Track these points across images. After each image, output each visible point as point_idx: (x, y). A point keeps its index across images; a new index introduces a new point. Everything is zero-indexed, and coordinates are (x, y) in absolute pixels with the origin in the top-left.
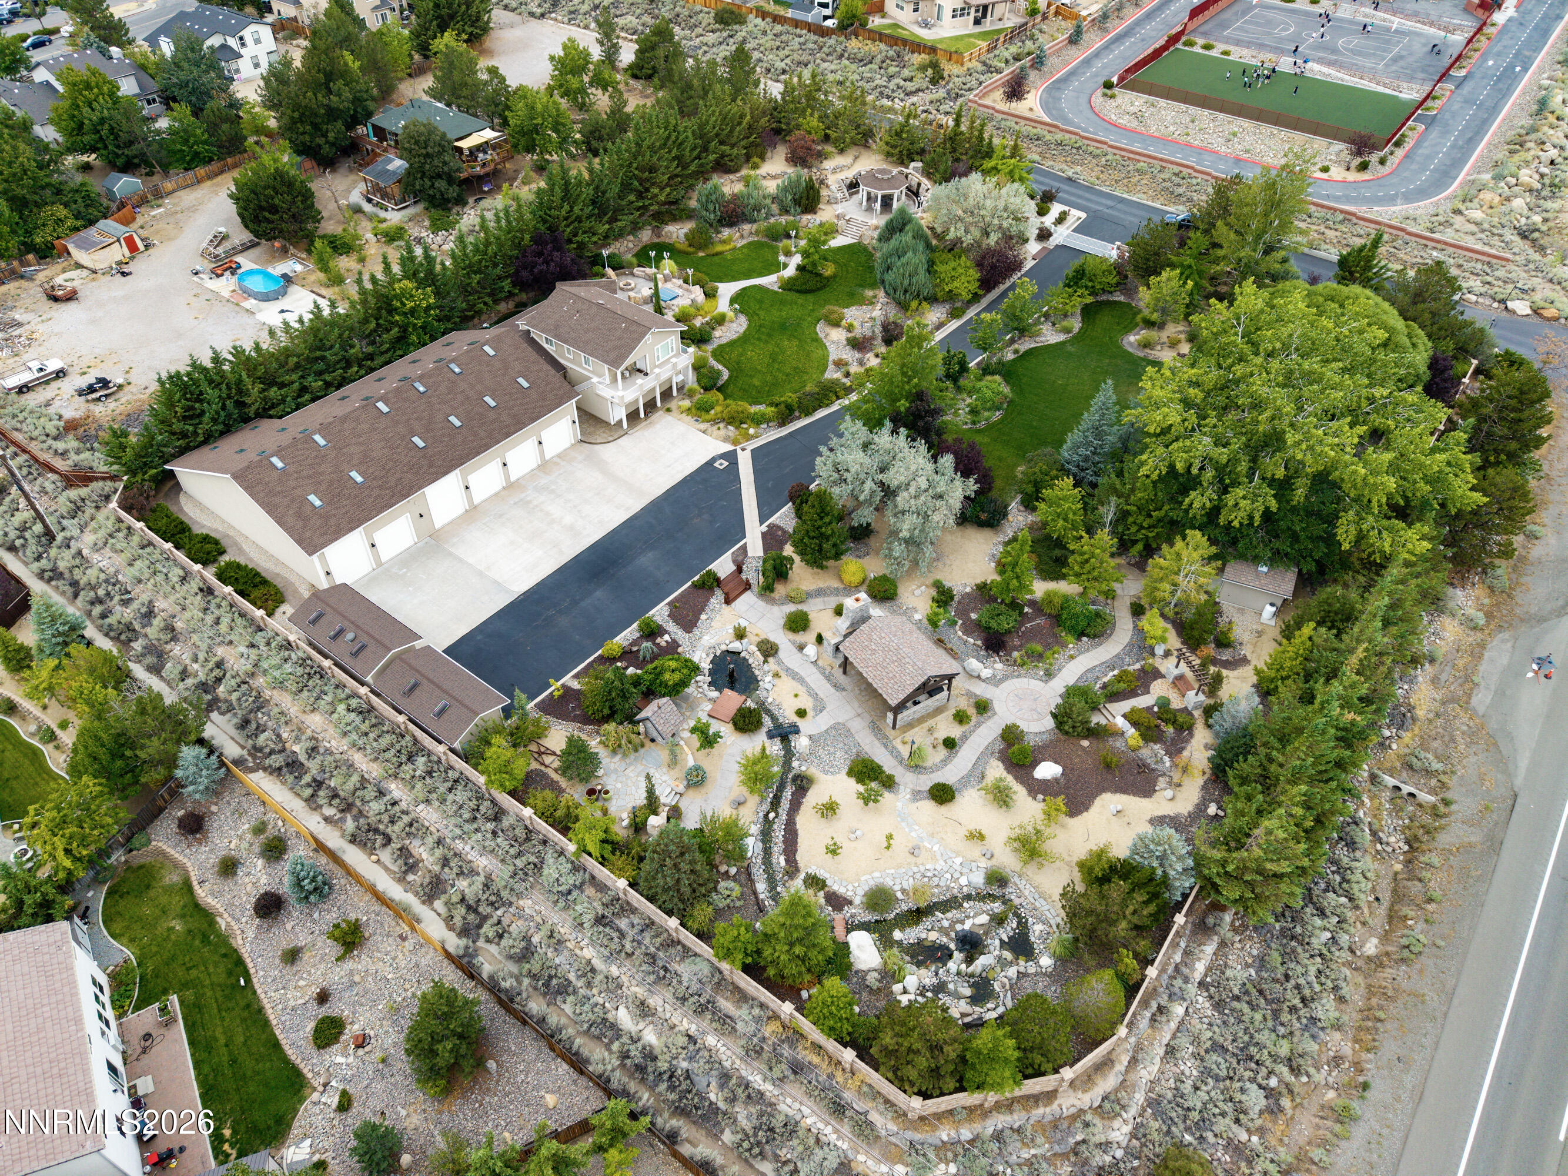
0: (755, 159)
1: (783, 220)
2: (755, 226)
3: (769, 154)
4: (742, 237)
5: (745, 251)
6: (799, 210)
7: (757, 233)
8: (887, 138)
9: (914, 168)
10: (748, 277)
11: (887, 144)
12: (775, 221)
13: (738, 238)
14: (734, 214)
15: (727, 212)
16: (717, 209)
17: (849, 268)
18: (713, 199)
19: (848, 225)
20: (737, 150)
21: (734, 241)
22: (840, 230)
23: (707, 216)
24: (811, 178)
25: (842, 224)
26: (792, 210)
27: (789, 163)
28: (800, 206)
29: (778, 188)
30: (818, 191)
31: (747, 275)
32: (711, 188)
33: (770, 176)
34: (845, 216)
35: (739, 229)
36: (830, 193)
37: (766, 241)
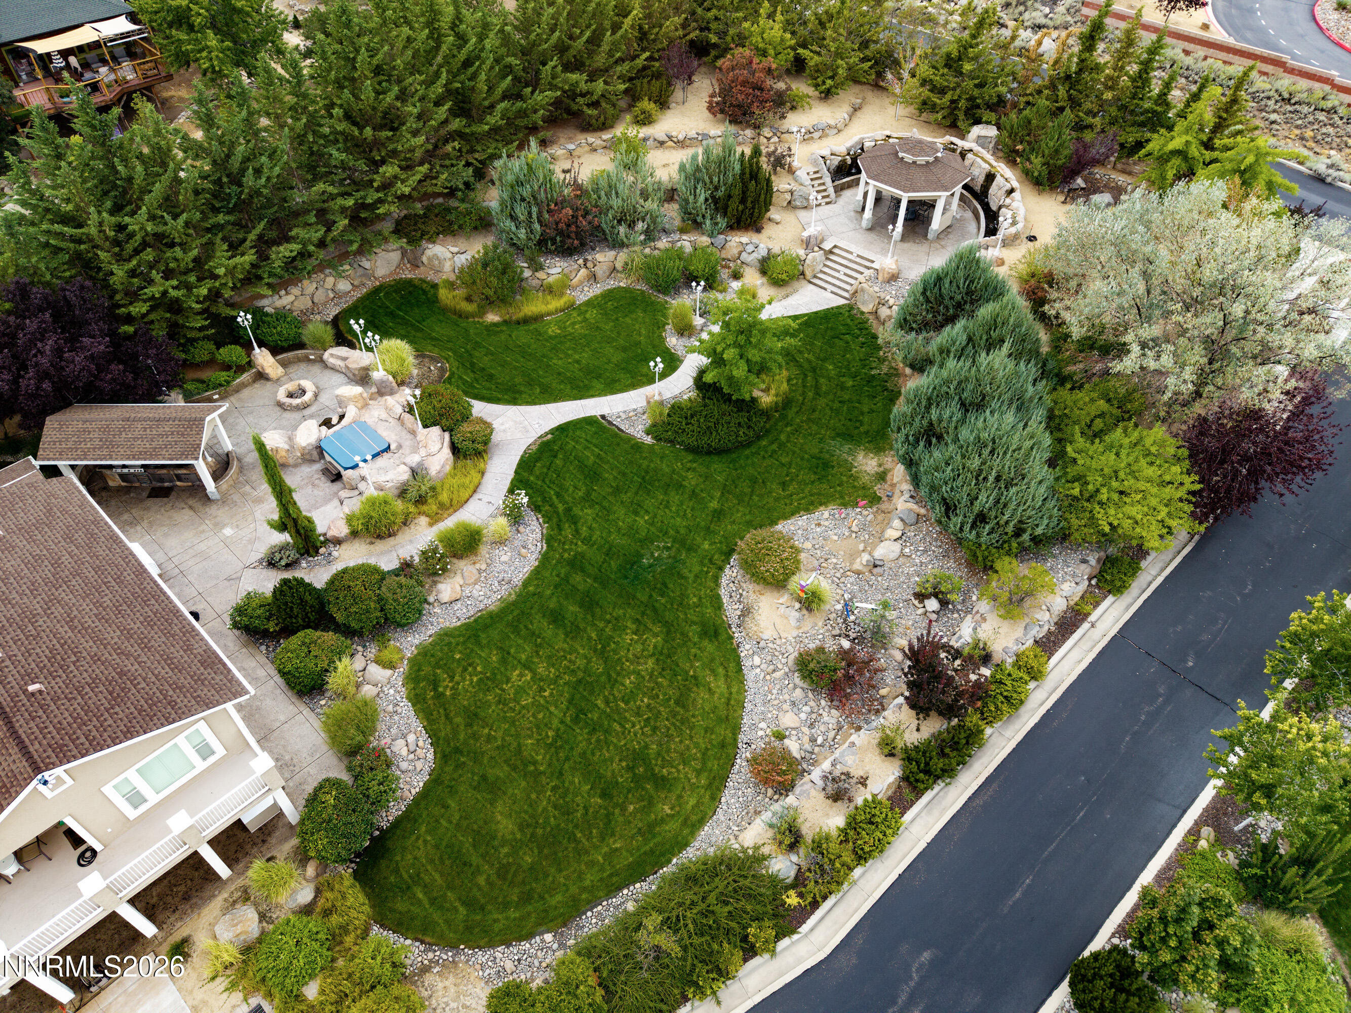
0: (646, 104)
1: (686, 243)
2: (622, 257)
3: (678, 94)
4: (593, 277)
5: (592, 314)
6: (722, 222)
7: (626, 270)
8: (924, 70)
9: (980, 140)
10: (581, 391)
11: (924, 82)
12: (669, 245)
13: (581, 282)
14: (573, 228)
15: (557, 223)
16: (534, 216)
17: (822, 380)
18: (525, 194)
19: (829, 263)
20: (606, 83)
21: (574, 288)
22: (809, 274)
23: (514, 228)
24: (756, 152)
25: (814, 259)
26: (708, 222)
27: (714, 114)
28: (725, 214)
29: (682, 168)
30: (768, 182)
31: (578, 387)
32: (521, 169)
33: (670, 143)
34: (822, 241)
35: (586, 260)
36: (794, 186)
37: (643, 292)
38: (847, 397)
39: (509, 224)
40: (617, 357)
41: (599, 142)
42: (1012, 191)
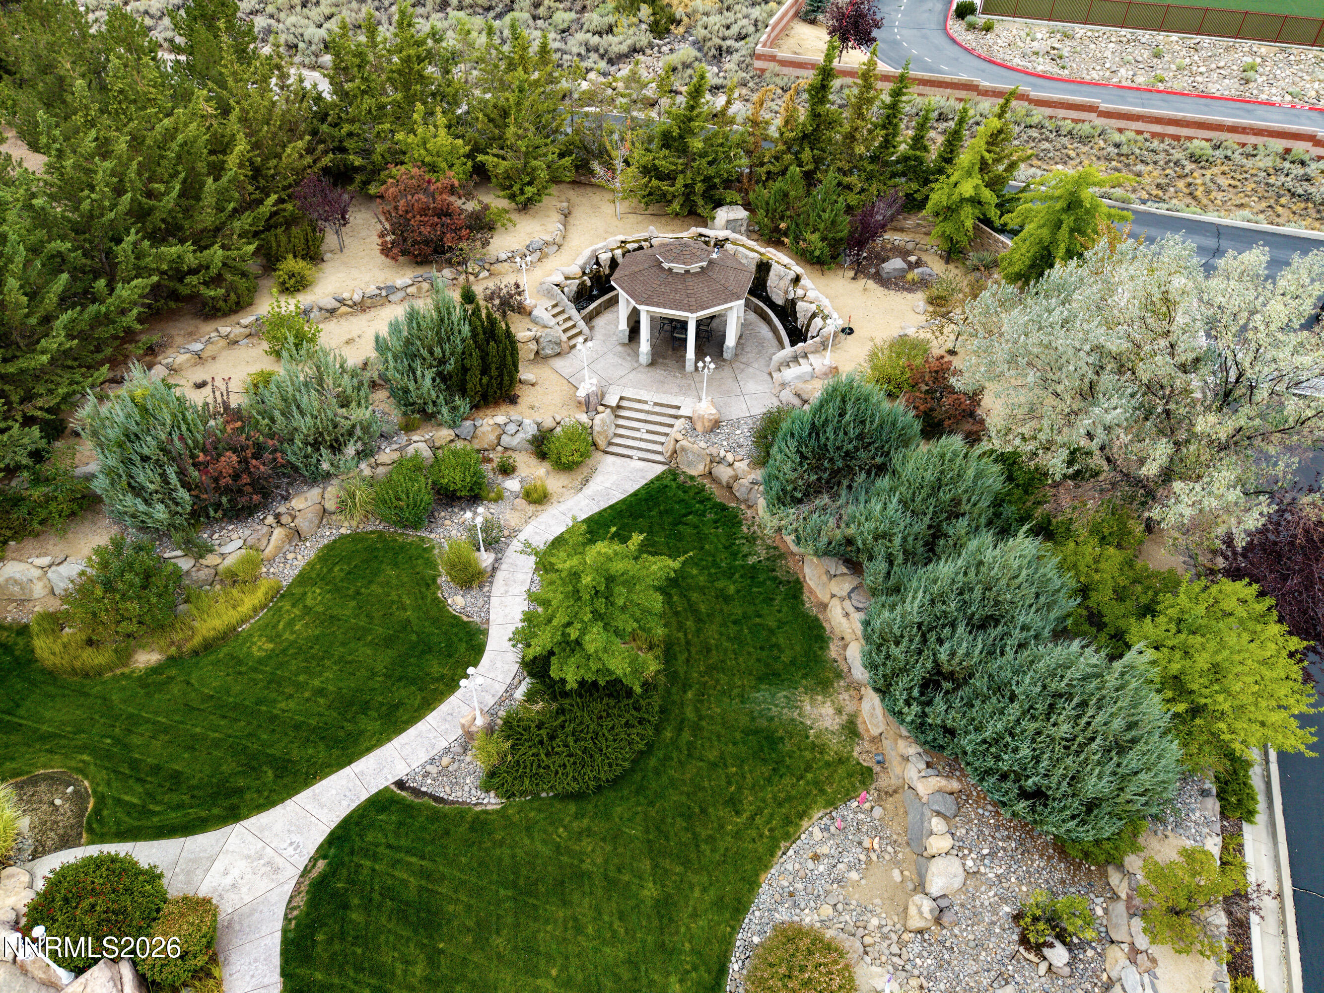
0: (291, 264)
1: (419, 445)
2: (332, 493)
3: (331, 239)
5: (315, 597)
6: (463, 404)
7: (343, 507)
8: (643, 157)
9: (730, 224)
10: (345, 748)
12: (396, 456)
13: (279, 549)
14: (246, 479)
15: (216, 480)
16: (174, 479)
17: (695, 596)
18: (146, 451)
19: (621, 422)
20: (223, 247)
21: (271, 561)
22: (602, 443)
23: (142, 507)
24: (468, 297)
25: (603, 421)
26: (445, 410)
27: (394, 259)
28: (463, 393)
29: (381, 346)
30: (509, 334)
31: (337, 741)
32: (128, 416)
33: (344, 309)
34: (603, 395)
35: (277, 516)
36: (536, 331)
37: (380, 534)
38: (739, 611)
39: (132, 503)
40: (383, 660)
41: (238, 330)
42: (797, 280)
